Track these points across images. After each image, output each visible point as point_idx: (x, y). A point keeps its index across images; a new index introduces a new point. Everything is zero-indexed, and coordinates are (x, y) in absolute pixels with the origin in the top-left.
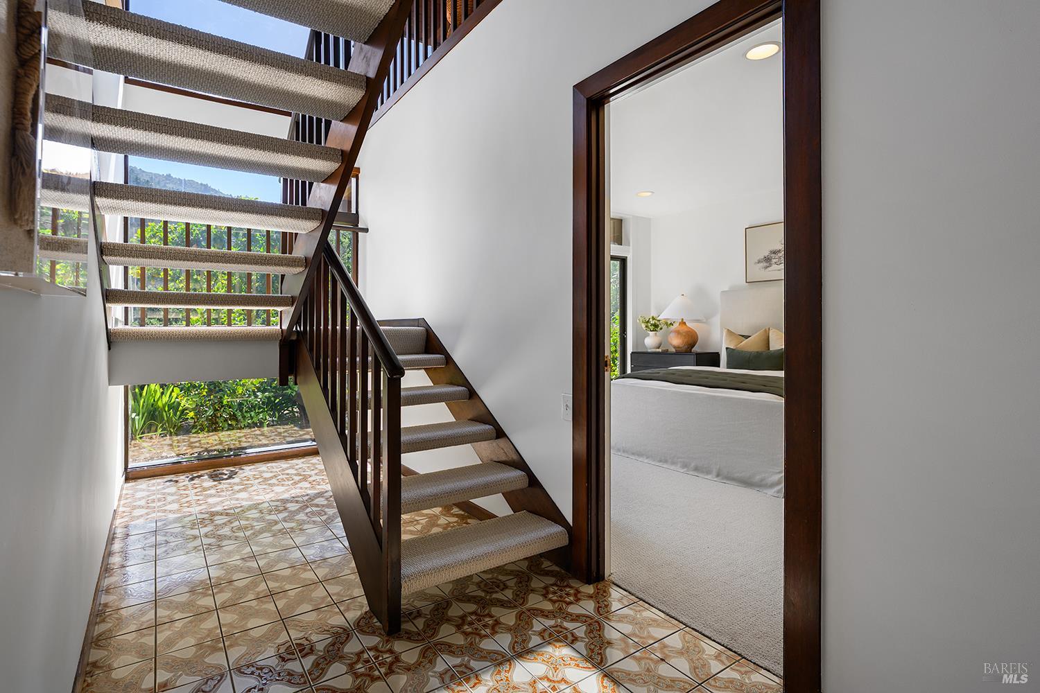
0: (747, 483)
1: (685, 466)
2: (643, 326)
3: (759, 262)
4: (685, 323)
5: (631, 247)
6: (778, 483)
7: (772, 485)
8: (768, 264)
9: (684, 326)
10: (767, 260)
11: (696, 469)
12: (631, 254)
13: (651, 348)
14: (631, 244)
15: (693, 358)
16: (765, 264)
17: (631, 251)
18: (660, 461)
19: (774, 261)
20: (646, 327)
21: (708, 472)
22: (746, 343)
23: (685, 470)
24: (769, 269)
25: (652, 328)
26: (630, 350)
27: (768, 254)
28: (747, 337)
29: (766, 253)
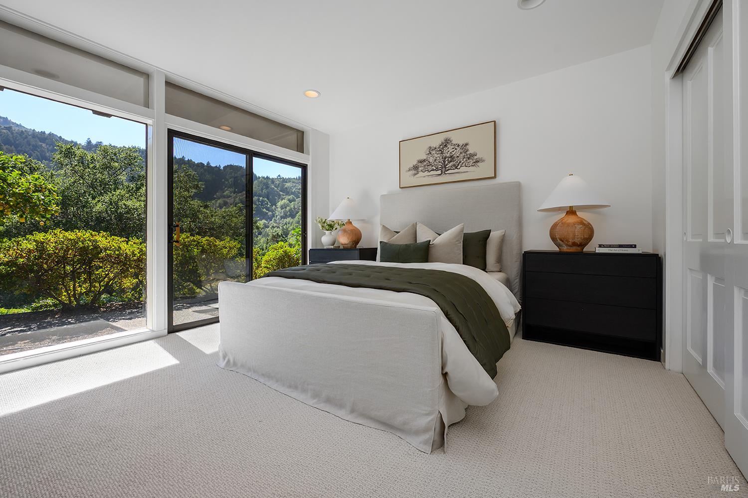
0: (387, 425)
1: (316, 395)
2: (320, 225)
3: (410, 170)
4: (351, 223)
5: (310, 156)
6: (426, 430)
7: (417, 433)
8: (416, 172)
9: (350, 225)
10: (416, 168)
11: (328, 401)
12: (310, 162)
13: (326, 246)
14: (310, 154)
15: (357, 253)
16: (414, 172)
17: (311, 159)
18: (290, 387)
19: (420, 169)
20: (323, 226)
21: (341, 406)
22: (396, 238)
23: (315, 401)
24: (417, 176)
25: (327, 227)
26: (309, 247)
27: (416, 163)
28: (397, 232)
29: (415, 163)
